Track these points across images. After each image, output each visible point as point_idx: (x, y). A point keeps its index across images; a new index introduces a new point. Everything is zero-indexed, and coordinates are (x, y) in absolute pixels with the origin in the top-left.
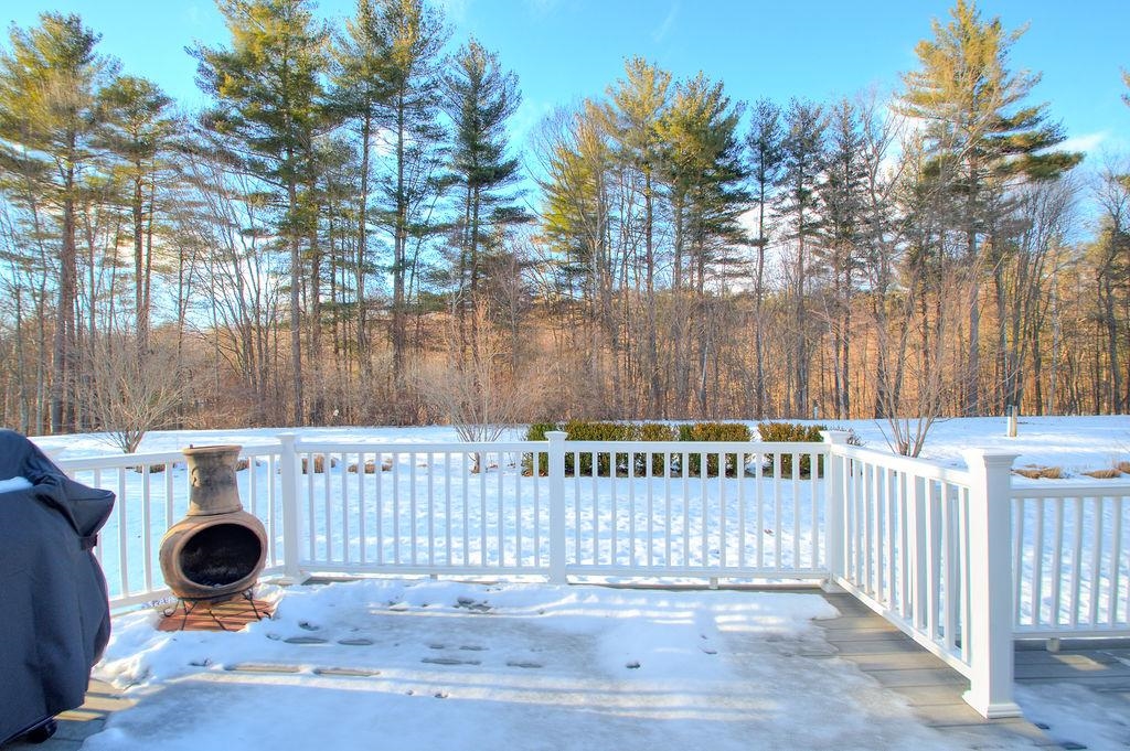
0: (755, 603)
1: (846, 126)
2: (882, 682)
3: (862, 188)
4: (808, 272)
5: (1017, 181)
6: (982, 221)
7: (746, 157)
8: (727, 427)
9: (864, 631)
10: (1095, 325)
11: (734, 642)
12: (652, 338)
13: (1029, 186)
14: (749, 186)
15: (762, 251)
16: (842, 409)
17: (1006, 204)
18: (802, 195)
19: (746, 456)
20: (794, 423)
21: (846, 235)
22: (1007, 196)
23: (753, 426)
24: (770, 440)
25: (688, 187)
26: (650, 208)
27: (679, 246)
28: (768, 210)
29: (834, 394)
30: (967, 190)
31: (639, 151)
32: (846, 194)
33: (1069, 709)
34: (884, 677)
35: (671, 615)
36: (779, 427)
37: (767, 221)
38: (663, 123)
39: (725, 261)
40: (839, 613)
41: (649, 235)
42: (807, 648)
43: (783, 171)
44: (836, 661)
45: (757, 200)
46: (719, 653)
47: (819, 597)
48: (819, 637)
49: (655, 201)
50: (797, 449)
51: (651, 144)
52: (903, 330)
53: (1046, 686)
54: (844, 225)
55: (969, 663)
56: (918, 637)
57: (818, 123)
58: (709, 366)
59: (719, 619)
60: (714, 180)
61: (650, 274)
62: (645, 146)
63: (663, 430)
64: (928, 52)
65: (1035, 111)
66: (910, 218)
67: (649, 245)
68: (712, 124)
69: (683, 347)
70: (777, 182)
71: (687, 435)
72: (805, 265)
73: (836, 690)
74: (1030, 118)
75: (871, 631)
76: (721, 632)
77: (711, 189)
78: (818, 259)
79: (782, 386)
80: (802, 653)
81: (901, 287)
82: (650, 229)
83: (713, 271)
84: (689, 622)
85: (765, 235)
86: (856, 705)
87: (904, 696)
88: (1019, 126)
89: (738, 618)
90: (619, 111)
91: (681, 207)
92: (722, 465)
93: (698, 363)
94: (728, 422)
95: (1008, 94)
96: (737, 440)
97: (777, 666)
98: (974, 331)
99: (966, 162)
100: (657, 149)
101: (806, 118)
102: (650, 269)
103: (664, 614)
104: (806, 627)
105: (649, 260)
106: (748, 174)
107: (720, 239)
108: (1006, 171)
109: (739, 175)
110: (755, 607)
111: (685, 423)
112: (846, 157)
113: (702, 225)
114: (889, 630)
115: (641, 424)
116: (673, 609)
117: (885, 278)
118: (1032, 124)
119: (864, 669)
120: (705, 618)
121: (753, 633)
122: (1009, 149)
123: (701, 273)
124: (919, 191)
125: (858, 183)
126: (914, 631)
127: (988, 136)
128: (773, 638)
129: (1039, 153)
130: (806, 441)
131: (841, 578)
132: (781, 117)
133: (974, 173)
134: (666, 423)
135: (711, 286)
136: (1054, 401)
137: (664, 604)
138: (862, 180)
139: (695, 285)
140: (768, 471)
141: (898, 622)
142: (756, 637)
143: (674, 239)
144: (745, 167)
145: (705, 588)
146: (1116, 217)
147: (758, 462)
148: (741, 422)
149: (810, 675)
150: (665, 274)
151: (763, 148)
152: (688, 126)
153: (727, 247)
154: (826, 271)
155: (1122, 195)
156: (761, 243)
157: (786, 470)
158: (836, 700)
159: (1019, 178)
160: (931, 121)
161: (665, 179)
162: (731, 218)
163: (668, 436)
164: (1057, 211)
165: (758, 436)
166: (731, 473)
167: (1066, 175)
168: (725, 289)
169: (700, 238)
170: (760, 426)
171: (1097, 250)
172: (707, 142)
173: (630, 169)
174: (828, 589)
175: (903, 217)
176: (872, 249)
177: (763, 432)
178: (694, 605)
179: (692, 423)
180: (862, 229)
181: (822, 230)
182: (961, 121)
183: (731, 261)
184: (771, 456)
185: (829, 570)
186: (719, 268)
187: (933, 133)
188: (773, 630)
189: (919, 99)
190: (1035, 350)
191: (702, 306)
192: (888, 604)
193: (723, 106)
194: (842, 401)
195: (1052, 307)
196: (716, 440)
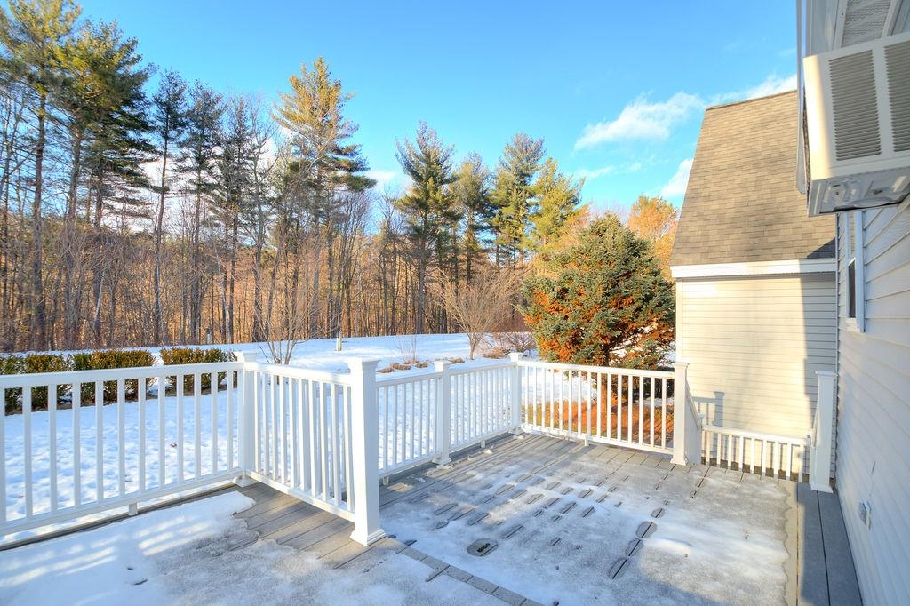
0: (179, 516)
1: (240, 116)
2: (297, 547)
3: (249, 168)
4: (203, 223)
5: (343, 189)
6: (322, 209)
7: (153, 113)
8: (128, 354)
9: (275, 511)
10: (377, 283)
11: (162, 563)
12: (37, 265)
13: (347, 193)
14: (154, 139)
15: (163, 198)
16: (228, 336)
17: (336, 202)
18: (201, 161)
19: (148, 380)
20: (194, 348)
21: (234, 199)
22: (336, 197)
23: (155, 353)
24: (172, 364)
25: (89, 122)
26: (43, 131)
27: (75, 175)
28: (171, 165)
29: (222, 324)
30: (315, 187)
31: (34, 69)
32: (237, 168)
33: (402, 519)
34: (296, 544)
35: (88, 559)
36: (180, 351)
37: (169, 174)
38: (66, 52)
39: (125, 200)
40: (254, 502)
41: (39, 158)
42: (233, 542)
43: (185, 136)
44: (259, 543)
45: (161, 153)
46: (150, 579)
47: (236, 493)
48: (242, 529)
49: (49, 125)
50: (197, 370)
51: (51, 66)
52: (274, 276)
53: (388, 509)
54: (233, 192)
55: (352, 511)
56: (317, 503)
57: (218, 106)
58: (104, 296)
59: (144, 545)
60: (119, 123)
61: (38, 198)
62: (43, 66)
63: (54, 361)
64: (298, 85)
65: (354, 148)
66: (280, 198)
67: (39, 168)
68: (120, 72)
69: (75, 275)
70: (180, 143)
71: (83, 364)
72: (201, 217)
73: (263, 570)
74: (351, 152)
75: (280, 509)
76: (148, 558)
77: (117, 132)
78: (212, 214)
79: (178, 317)
80: (230, 548)
81: (271, 247)
82: (40, 151)
83: (112, 208)
84: (110, 559)
85: (166, 185)
86: (281, 575)
87: (313, 553)
88: (345, 154)
89: (163, 537)
90: (14, 19)
91: (81, 139)
92: (121, 391)
93: (92, 294)
94: (130, 350)
95: (340, 132)
96: (140, 365)
97: (211, 569)
98: (316, 282)
99: (316, 168)
100: (57, 73)
101: (208, 100)
102: (38, 192)
103: (78, 560)
104: (228, 523)
105: (37, 183)
106: (154, 128)
107: (121, 180)
108: (337, 180)
109: (145, 127)
110: (180, 520)
111: (81, 352)
112: (239, 140)
113: (102, 160)
114: (293, 503)
115: (24, 356)
116: (89, 551)
117: (261, 236)
118: (352, 155)
119: (280, 542)
120: (128, 549)
121: (183, 546)
122: (339, 167)
123: (99, 206)
124: (286, 179)
125: (247, 164)
126: (314, 499)
127: (329, 155)
128: (201, 545)
129: (355, 174)
130: (204, 362)
131: (253, 473)
132: (186, 90)
133: (320, 177)
134: (57, 353)
135: (110, 221)
136: (357, 328)
137: (77, 549)
138: (249, 162)
139: (92, 218)
140: (170, 391)
141: (301, 496)
142: (185, 550)
143: (70, 168)
144: (152, 122)
145: (125, 517)
146: (389, 222)
147: (160, 384)
148: (143, 349)
149: (240, 566)
150: (56, 202)
151: (169, 111)
152: (94, 64)
153: (130, 188)
154: (217, 225)
155: (391, 210)
156: (163, 191)
157: (189, 389)
158: (265, 578)
159: (344, 187)
160: (295, 133)
161: (63, 106)
162: (134, 163)
163: (60, 366)
164: (362, 211)
165: (160, 361)
166: (131, 397)
167: (367, 191)
168: (124, 226)
169: (99, 173)
170: (162, 351)
171: (380, 238)
172: (113, 85)
173: (22, 83)
174: (242, 484)
175: (276, 196)
176: (253, 214)
177: (165, 357)
178: (114, 539)
179: (88, 352)
180: (246, 199)
181: (217, 192)
182: (314, 140)
183: (133, 202)
184: (173, 378)
185: (243, 468)
186: (119, 206)
187: (297, 142)
188: (201, 536)
189: (289, 116)
190: (348, 296)
191: (98, 239)
192: (292, 484)
193: (134, 61)
194: (228, 329)
195: (357, 271)
196: (117, 367)
